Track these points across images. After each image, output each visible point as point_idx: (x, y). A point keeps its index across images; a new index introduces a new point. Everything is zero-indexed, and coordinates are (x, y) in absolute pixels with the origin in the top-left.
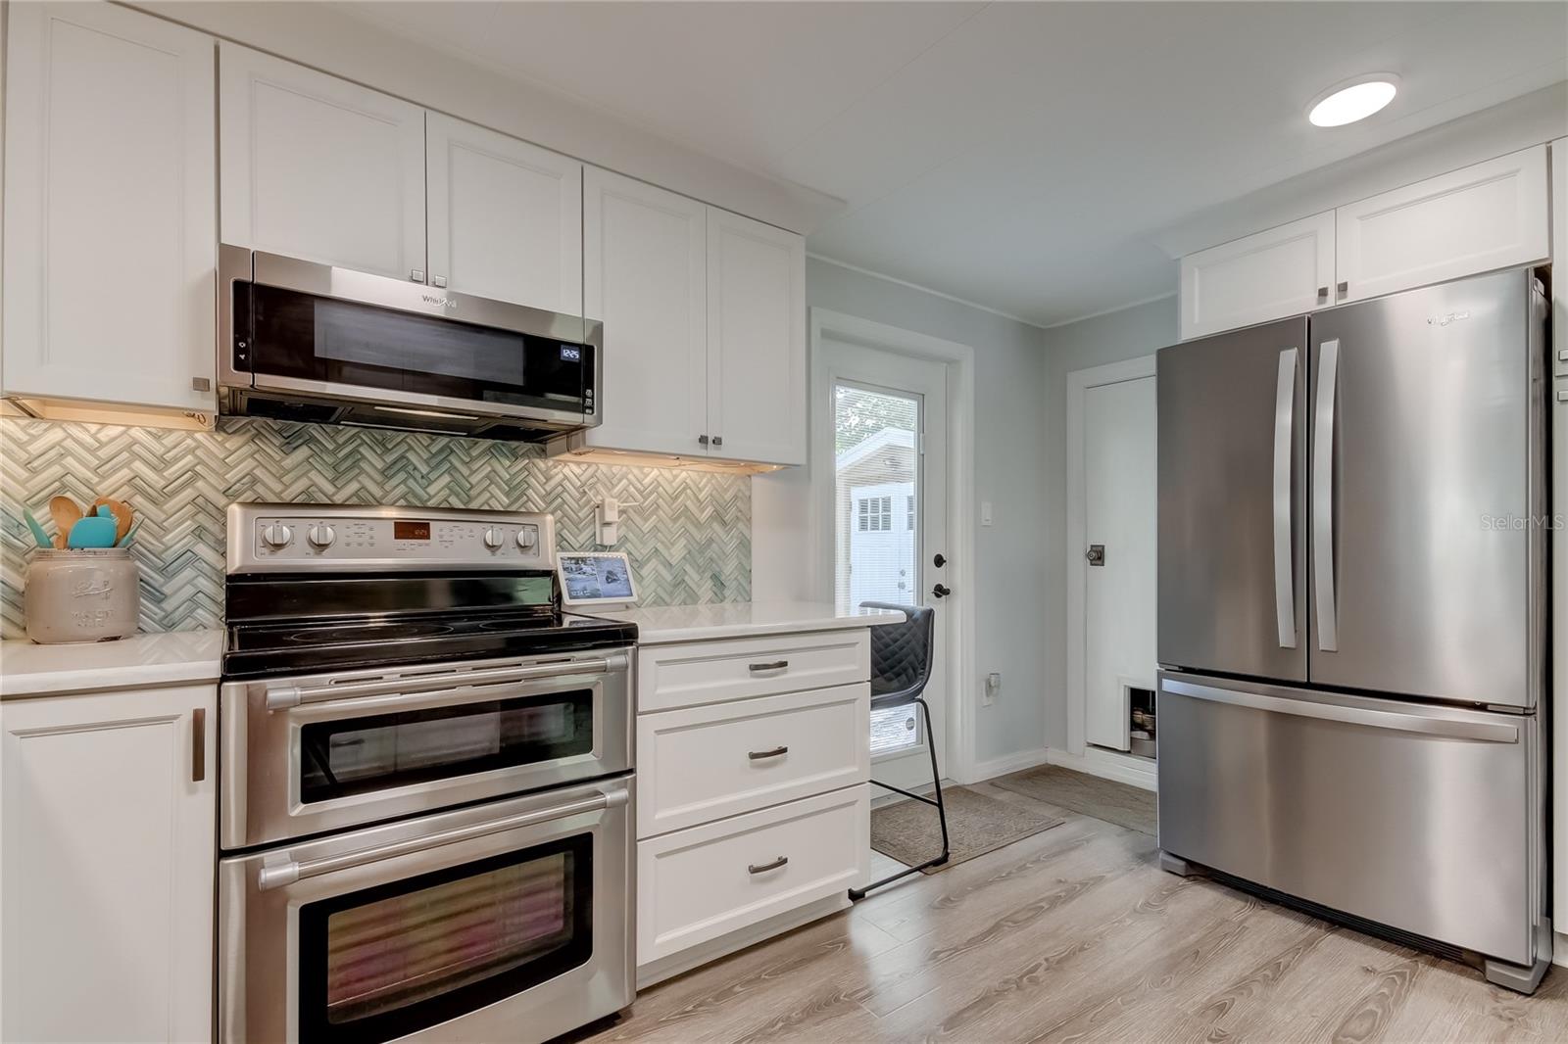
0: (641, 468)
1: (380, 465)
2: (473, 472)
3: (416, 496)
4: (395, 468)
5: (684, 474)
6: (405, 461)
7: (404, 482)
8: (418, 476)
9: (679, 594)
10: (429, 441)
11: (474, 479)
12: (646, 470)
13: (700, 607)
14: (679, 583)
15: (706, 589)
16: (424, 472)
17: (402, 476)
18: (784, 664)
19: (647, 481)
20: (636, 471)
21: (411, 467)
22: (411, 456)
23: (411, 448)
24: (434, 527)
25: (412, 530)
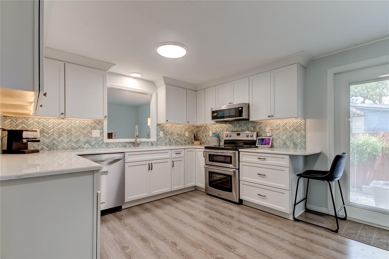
0: (276, 121)
1: (239, 126)
2: (249, 125)
3: (242, 129)
5: (286, 121)
8: (242, 127)
9: (285, 146)
11: (249, 126)
12: (277, 122)
13: (290, 149)
14: (285, 144)
15: (292, 146)
18: (265, 159)
19: (277, 123)
20: (275, 122)
22: (242, 124)
24: (241, 134)
25: (238, 134)
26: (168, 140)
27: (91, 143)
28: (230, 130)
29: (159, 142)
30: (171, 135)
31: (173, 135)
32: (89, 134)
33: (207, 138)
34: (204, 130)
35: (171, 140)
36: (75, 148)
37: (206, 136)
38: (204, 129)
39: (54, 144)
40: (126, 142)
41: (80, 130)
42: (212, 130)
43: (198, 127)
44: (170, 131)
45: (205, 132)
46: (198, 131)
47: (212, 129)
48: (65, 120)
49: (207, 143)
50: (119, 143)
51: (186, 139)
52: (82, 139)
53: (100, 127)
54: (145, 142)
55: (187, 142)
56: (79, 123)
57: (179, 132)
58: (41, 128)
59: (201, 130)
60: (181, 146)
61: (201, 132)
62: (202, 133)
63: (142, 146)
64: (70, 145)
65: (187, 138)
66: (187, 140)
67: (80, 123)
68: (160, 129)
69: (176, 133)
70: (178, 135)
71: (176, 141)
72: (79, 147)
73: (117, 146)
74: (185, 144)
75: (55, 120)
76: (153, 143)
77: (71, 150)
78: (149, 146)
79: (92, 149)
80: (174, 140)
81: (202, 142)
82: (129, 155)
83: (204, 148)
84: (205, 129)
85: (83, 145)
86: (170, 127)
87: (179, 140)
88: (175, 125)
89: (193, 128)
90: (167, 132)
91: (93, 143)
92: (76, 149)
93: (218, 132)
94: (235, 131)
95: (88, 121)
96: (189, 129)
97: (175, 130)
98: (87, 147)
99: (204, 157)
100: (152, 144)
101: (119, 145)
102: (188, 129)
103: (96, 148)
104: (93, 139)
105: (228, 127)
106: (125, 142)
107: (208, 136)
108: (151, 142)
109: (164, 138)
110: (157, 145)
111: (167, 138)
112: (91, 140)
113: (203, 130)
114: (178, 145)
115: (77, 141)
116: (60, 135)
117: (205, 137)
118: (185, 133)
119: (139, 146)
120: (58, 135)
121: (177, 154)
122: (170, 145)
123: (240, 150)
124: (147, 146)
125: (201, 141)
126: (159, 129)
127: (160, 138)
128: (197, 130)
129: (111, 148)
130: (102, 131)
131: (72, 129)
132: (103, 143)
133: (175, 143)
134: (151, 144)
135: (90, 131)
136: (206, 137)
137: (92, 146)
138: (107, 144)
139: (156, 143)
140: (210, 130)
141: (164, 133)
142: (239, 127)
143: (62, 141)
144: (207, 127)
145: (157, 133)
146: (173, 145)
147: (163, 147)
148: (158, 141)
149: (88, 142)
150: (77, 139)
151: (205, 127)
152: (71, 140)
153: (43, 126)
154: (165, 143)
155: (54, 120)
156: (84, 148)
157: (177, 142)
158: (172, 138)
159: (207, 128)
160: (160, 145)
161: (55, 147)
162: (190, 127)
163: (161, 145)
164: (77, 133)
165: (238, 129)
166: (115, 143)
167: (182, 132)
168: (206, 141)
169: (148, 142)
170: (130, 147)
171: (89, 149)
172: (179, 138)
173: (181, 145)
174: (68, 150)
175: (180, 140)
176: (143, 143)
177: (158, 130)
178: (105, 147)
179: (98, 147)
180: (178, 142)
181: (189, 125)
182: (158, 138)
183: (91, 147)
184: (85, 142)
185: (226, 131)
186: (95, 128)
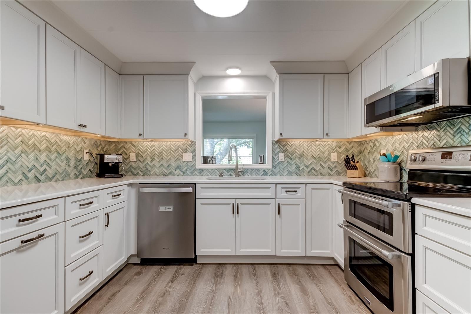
1: (452, 132)
4: (457, 133)
6: (460, 129)
7: (460, 137)
8: (464, 133)
10: (469, 119)
16: (467, 132)
17: (459, 135)
21: (462, 131)
22: (463, 127)
23: (462, 124)
24: (454, 154)
25: (447, 155)
26: (294, 167)
27: (182, 169)
28: (427, 144)
29: (277, 171)
30: (300, 158)
31: (304, 159)
32: (180, 158)
33: (376, 165)
34: (372, 149)
35: (299, 167)
36: (166, 175)
37: (374, 160)
38: (371, 146)
39: (147, 169)
40: (226, 169)
41: (171, 154)
42: (386, 149)
43: (362, 143)
44: (298, 153)
45: (374, 152)
46: (362, 151)
47: (385, 146)
48: (157, 142)
49: (376, 175)
50: (216, 169)
51: (333, 166)
52: (173, 164)
53: (192, 148)
54: (254, 170)
55: (335, 170)
56: (170, 145)
57: (316, 154)
58: (137, 152)
59: (367, 150)
60: (321, 179)
61: (366, 152)
62: (368, 154)
63: (248, 176)
64: (161, 170)
65: (335, 164)
66: (335, 167)
67: (172, 144)
68: (280, 150)
69: (311, 155)
70: (315, 158)
71: (312, 169)
72: (170, 174)
73: (213, 174)
74: (330, 175)
75: (149, 143)
76: (267, 171)
77: (162, 176)
78: (260, 175)
79: (184, 177)
80: (307, 167)
81: (368, 173)
82: (202, 188)
83: (341, 184)
84: (374, 147)
85: (174, 171)
86: (299, 145)
87: (318, 168)
88: (308, 142)
89: (350, 146)
90: (292, 154)
91: (185, 168)
92: (168, 175)
93: (399, 152)
94: (441, 146)
95: (180, 142)
96: (340, 148)
97: (308, 150)
98: (178, 174)
99: (343, 203)
100: (265, 173)
101: (216, 172)
102: (338, 148)
103: (187, 175)
104: (184, 163)
105: (422, 138)
106: (224, 169)
107: (378, 160)
108: (263, 170)
109: (286, 164)
110: (274, 174)
111: (292, 163)
112: (183, 165)
113: (369, 149)
114: (316, 176)
115: (168, 166)
116: (153, 159)
117: (374, 162)
118: (329, 154)
119: (245, 174)
120: (151, 158)
121: (288, 192)
122: (298, 175)
123: (414, 200)
124: (256, 175)
125: (367, 171)
126: (278, 150)
127: (279, 163)
128: (360, 149)
129: (205, 176)
130: (194, 154)
131: (164, 152)
132: (196, 169)
133: (309, 172)
134: (263, 173)
135: (181, 154)
136: (376, 163)
137: (183, 172)
138: (200, 171)
139: (272, 171)
140: (382, 148)
141: (286, 156)
142: (454, 137)
143: (154, 165)
144: (376, 142)
145: (274, 156)
146: (304, 176)
147: (284, 177)
148: (275, 168)
149: (178, 168)
150: (168, 164)
151: (373, 141)
152: (162, 165)
153: (139, 149)
154: (288, 170)
155: (147, 143)
156: (175, 174)
157: (313, 171)
158: (303, 164)
159: (377, 144)
160: (279, 175)
161: (148, 173)
162: (342, 144)
163: (282, 175)
164: (168, 157)
165: (451, 142)
166: (211, 169)
167: (323, 153)
168: (375, 170)
169: (259, 169)
170: (231, 176)
171: (180, 176)
172: (317, 164)
173: (320, 177)
174: (160, 176)
175: (320, 167)
176: (250, 170)
177: (275, 150)
178: (198, 174)
179: (190, 174)
180: (315, 170)
181: (340, 140)
182: (276, 163)
183: (182, 174)
184: (176, 167)
185: (417, 147)
186: (186, 151)
